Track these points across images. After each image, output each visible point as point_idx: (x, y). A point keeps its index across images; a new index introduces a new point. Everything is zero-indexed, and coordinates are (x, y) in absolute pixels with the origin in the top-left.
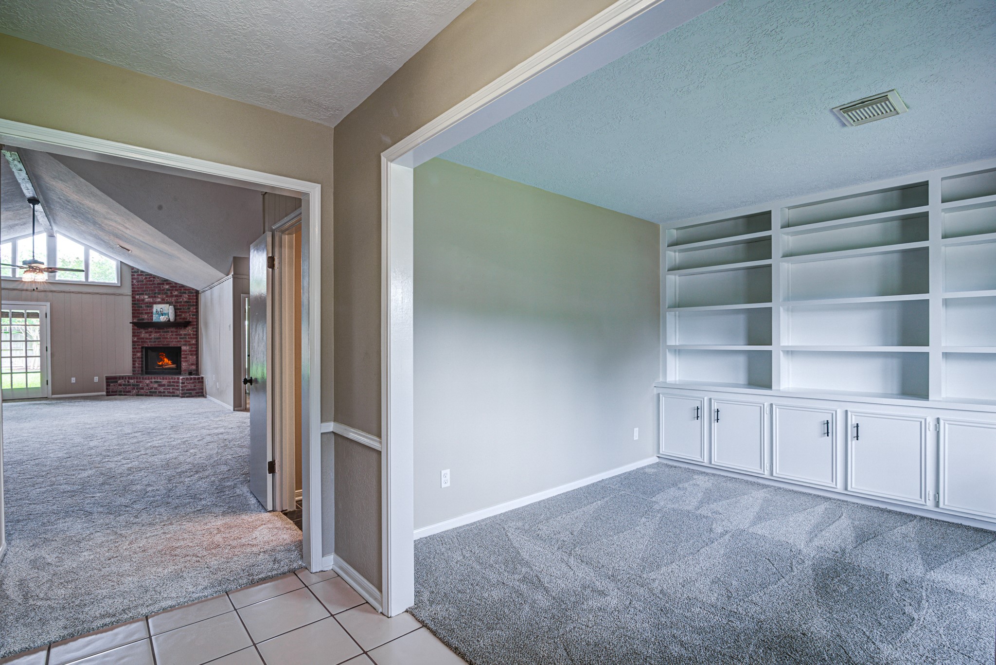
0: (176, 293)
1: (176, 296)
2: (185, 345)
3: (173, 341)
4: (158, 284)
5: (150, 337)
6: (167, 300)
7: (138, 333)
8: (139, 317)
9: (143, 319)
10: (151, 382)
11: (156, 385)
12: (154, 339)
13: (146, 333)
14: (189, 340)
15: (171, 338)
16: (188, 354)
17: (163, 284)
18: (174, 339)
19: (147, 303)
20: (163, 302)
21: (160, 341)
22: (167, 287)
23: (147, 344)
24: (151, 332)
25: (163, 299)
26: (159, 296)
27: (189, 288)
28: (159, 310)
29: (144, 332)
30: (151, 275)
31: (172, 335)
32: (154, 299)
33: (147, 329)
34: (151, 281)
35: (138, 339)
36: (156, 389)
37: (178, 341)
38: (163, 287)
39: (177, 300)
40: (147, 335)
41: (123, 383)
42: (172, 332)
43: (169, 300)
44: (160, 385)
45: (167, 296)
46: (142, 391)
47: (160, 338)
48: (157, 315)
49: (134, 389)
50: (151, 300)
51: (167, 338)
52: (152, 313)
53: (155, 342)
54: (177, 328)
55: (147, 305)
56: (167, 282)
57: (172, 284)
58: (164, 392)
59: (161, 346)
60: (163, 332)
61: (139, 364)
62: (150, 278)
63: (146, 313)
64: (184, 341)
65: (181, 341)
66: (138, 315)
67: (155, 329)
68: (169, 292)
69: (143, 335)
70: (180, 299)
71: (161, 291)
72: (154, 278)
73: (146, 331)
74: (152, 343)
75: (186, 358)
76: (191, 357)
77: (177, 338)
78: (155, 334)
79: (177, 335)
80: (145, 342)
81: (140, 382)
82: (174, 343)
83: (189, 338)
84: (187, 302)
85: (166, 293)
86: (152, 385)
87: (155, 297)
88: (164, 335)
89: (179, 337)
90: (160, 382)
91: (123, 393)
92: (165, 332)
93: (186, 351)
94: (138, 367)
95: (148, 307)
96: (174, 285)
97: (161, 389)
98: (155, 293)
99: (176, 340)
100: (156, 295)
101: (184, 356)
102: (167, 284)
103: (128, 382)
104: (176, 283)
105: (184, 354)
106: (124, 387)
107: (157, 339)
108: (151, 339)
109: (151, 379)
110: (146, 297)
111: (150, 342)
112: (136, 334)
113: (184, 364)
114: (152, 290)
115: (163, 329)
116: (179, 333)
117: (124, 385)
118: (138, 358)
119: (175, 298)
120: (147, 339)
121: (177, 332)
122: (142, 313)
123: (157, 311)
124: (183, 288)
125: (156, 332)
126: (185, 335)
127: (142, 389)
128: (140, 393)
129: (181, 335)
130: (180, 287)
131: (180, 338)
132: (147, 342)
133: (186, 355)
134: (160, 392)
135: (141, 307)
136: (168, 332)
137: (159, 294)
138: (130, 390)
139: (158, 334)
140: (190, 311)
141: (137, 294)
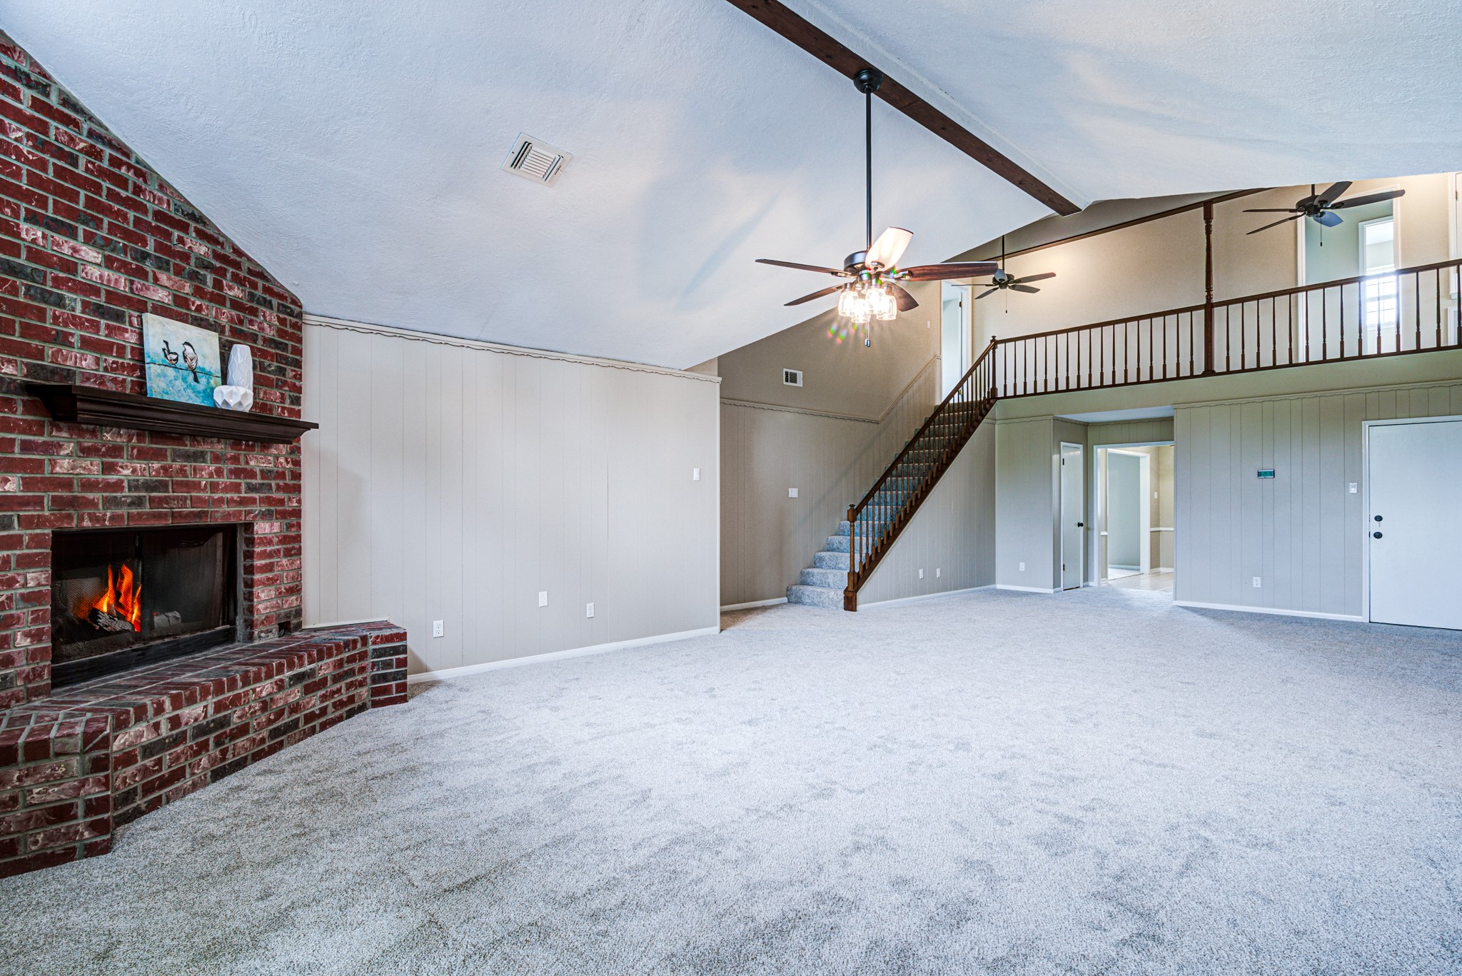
0: (236, 292)
1: (236, 305)
2: (266, 516)
3: (221, 501)
4: (159, 215)
5: (112, 478)
6: (199, 309)
7: (26, 447)
8: (40, 354)
9: (70, 374)
10: (280, 686)
11: (295, 694)
12: (134, 486)
13: (87, 452)
14: (280, 495)
15: (214, 487)
16: (279, 550)
17: (184, 227)
18: (227, 489)
19: (95, 291)
20: (178, 311)
21: (166, 500)
22: (202, 249)
23: (93, 518)
24: (116, 451)
25: (180, 301)
26: (163, 277)
27: (281, 291)
28: (176, 347)
29: (70, 447)
30: (126, 152)
31: (219, 472)
32: (138, 283)
33: (93, 433)
34: (123, 182)
35: (27, 484)
36: (295, 708)
37: (243, 502)
38: (181, 240)
39: (241, 322)
40: (92, 468)
41: (148, 737)
42: (216, 458)
43: (210, 311)
44: (308, 690)
45: (199, 292)
46: (241, 742)
47: (162, 486)
48: (171, 372)
49: (203, 747)
50: (121, 283)
51: (196, 486)
52: (139, 353)
53: (138, 502)
54: (236, 444)
55: (93, 299)
56: (195, 221)
57: (222, 245)
58: (324, 711)
59: (169, 522)
60: (176, 456)
61: (36, 636)
62: (114, 162)
63: (86, 344)
64: (262, 501)
65: (253, 501)
66: (34, 343)
67: (141, 438)
68: (210, 278)
69: (63, 466)
70: (251, 322)
71: (172, 258)
72: (139, 173)
73: (88, 442)
74: (123, 511)
75: (269, 568)
76: (285, 561)
77: (236, 488)
78: (139, 465)
79: (236, 473)
80: (74, 503)
81: (235, 701)
82: (225, 508)
83: (279, 488)
84: (277, 345)
85: (193, 276)
86: (282, 699)
87: (143, 274)
88: (182, 471)
89: (243, 482)
90: (312, 673)
91: (140, 802)
92: (188, 457)
93: (270, 542)
94: (32, 656)
95: (99, 310)
96: (228, 251)
97: (314, 702)
98: (144, 256)
99: (235, 496)
100: (148, 266)
101: (263, 562)
102: (202, 235)
103: (175, 722)
104: (237, 251)
105: (264, 555)
106: (149, 762)
107: (149, 486)
108: (118, 486)
109: (280, 671)
110: (91, 254)
111: (108, 502)
112: (17, 454)
113: (263, 596)
114: (127, 234)
115: (179, 439)
116: (243, 466)
117: (149, 750)
118: (28, 598)
119: (234, 313)
120: (89, 485)
121: (235, 459)
122: (63, 339)
123: (167, 352)
124: (260, 283)
125: (142, 455)
126: (266, 474)
127: (243, 730)
128: (230, 758)
129: (251, 474)
130: (250, 271)
131: (251, 488)
132: (93, 504)
133: (270, 555)
134: (310, 717)
135: (60, 302)
136: (200, 456)
137: (163, 266)
138: (182, 763)
139: (156, 465)
140: (285, 383)
141: (32, 218)
